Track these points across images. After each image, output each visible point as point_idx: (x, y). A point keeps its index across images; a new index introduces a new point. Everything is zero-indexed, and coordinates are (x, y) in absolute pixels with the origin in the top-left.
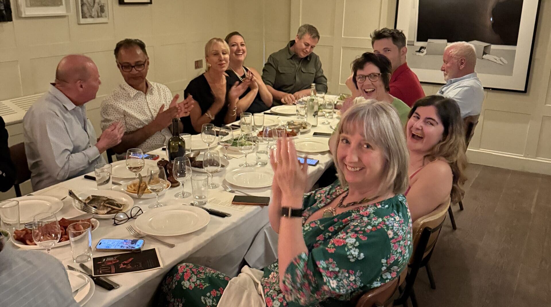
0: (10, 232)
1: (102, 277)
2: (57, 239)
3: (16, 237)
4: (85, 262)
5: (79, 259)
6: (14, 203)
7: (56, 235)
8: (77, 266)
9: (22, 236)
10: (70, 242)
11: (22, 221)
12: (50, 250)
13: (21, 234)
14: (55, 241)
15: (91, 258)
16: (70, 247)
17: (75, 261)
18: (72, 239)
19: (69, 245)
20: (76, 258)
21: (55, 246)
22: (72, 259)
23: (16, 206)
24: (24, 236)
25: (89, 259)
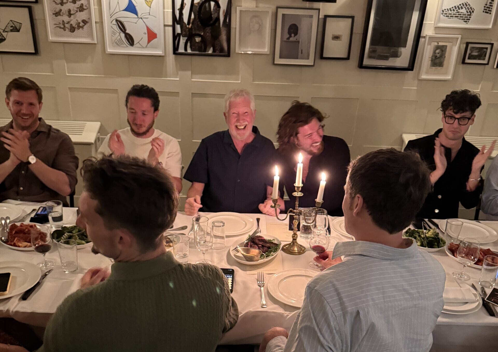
0: (448, 242)
1: (491, 304)
2: (474, 261)
3: (449, 247)
4: (486, 287)
5: (483, 284)
6: (460, 223)
7: (474, 258)
8: (479, 287)
9: (454, 248)
10: (482, 267)
11: (459, 238)
12: (465, 266)
13: (454, 247)
14: (472, 261)
15: (492, 287)
16: (480, 272)
17: (479, 283)
18: (484, 266)
19: (480, 270)
20: (482, 282)
21: (471, 266)
22: (478, 280)
23: (460, 225)
24: (455, 249)
25: (491, 287)
